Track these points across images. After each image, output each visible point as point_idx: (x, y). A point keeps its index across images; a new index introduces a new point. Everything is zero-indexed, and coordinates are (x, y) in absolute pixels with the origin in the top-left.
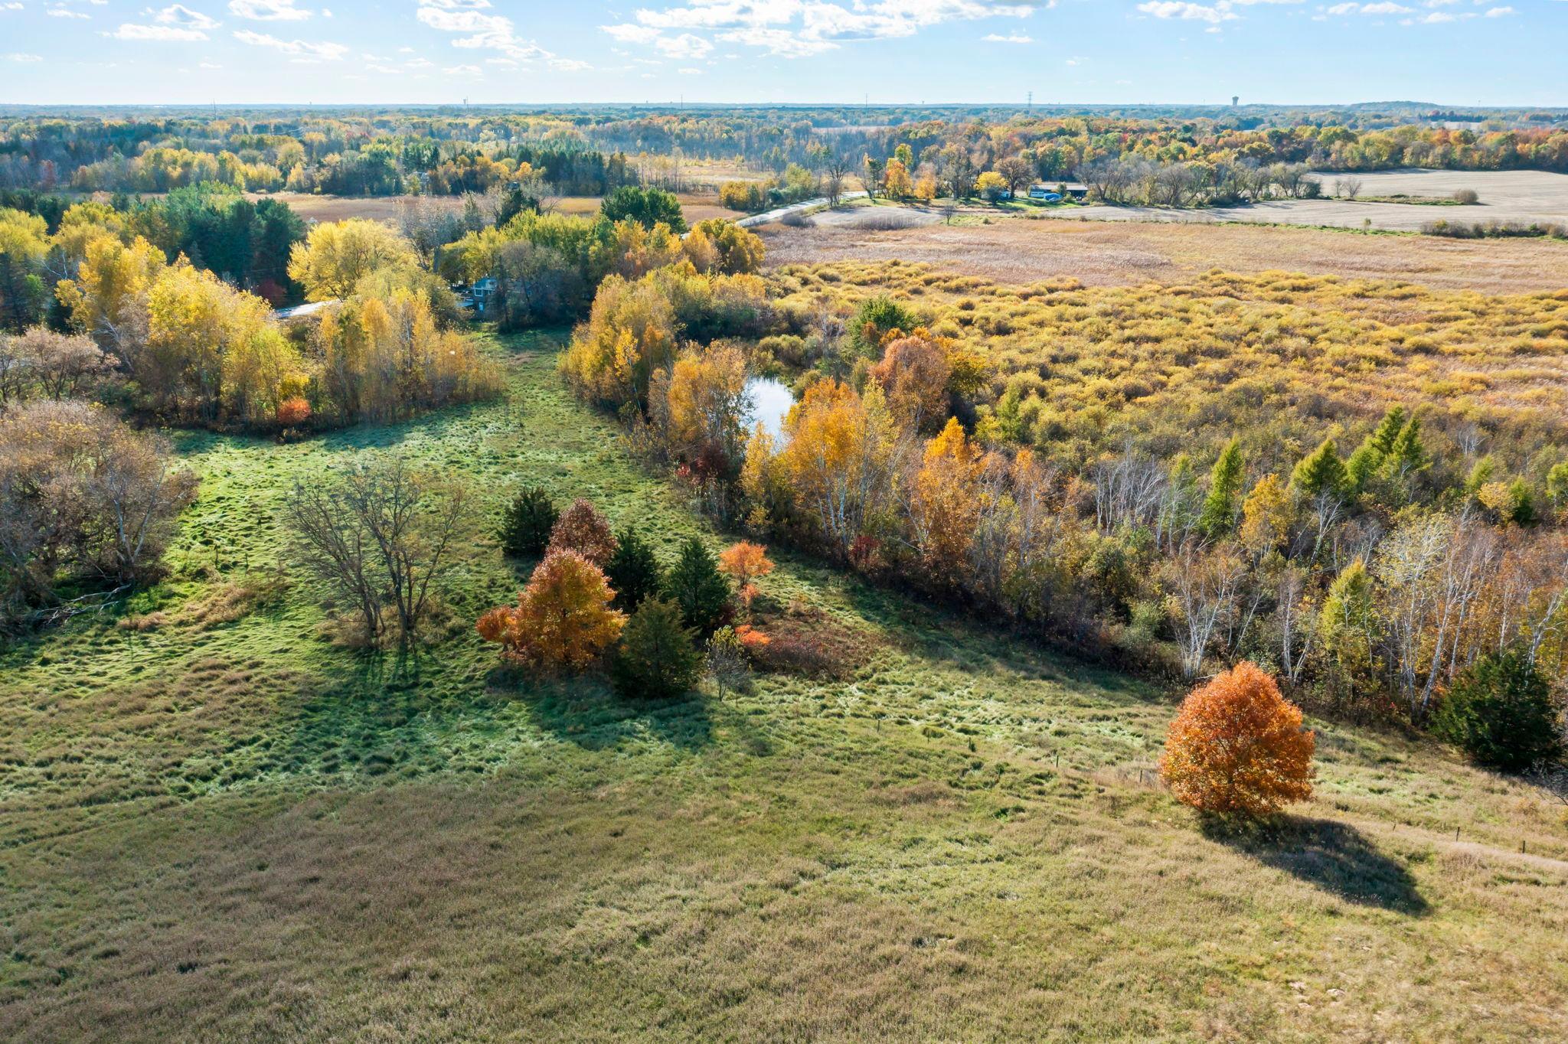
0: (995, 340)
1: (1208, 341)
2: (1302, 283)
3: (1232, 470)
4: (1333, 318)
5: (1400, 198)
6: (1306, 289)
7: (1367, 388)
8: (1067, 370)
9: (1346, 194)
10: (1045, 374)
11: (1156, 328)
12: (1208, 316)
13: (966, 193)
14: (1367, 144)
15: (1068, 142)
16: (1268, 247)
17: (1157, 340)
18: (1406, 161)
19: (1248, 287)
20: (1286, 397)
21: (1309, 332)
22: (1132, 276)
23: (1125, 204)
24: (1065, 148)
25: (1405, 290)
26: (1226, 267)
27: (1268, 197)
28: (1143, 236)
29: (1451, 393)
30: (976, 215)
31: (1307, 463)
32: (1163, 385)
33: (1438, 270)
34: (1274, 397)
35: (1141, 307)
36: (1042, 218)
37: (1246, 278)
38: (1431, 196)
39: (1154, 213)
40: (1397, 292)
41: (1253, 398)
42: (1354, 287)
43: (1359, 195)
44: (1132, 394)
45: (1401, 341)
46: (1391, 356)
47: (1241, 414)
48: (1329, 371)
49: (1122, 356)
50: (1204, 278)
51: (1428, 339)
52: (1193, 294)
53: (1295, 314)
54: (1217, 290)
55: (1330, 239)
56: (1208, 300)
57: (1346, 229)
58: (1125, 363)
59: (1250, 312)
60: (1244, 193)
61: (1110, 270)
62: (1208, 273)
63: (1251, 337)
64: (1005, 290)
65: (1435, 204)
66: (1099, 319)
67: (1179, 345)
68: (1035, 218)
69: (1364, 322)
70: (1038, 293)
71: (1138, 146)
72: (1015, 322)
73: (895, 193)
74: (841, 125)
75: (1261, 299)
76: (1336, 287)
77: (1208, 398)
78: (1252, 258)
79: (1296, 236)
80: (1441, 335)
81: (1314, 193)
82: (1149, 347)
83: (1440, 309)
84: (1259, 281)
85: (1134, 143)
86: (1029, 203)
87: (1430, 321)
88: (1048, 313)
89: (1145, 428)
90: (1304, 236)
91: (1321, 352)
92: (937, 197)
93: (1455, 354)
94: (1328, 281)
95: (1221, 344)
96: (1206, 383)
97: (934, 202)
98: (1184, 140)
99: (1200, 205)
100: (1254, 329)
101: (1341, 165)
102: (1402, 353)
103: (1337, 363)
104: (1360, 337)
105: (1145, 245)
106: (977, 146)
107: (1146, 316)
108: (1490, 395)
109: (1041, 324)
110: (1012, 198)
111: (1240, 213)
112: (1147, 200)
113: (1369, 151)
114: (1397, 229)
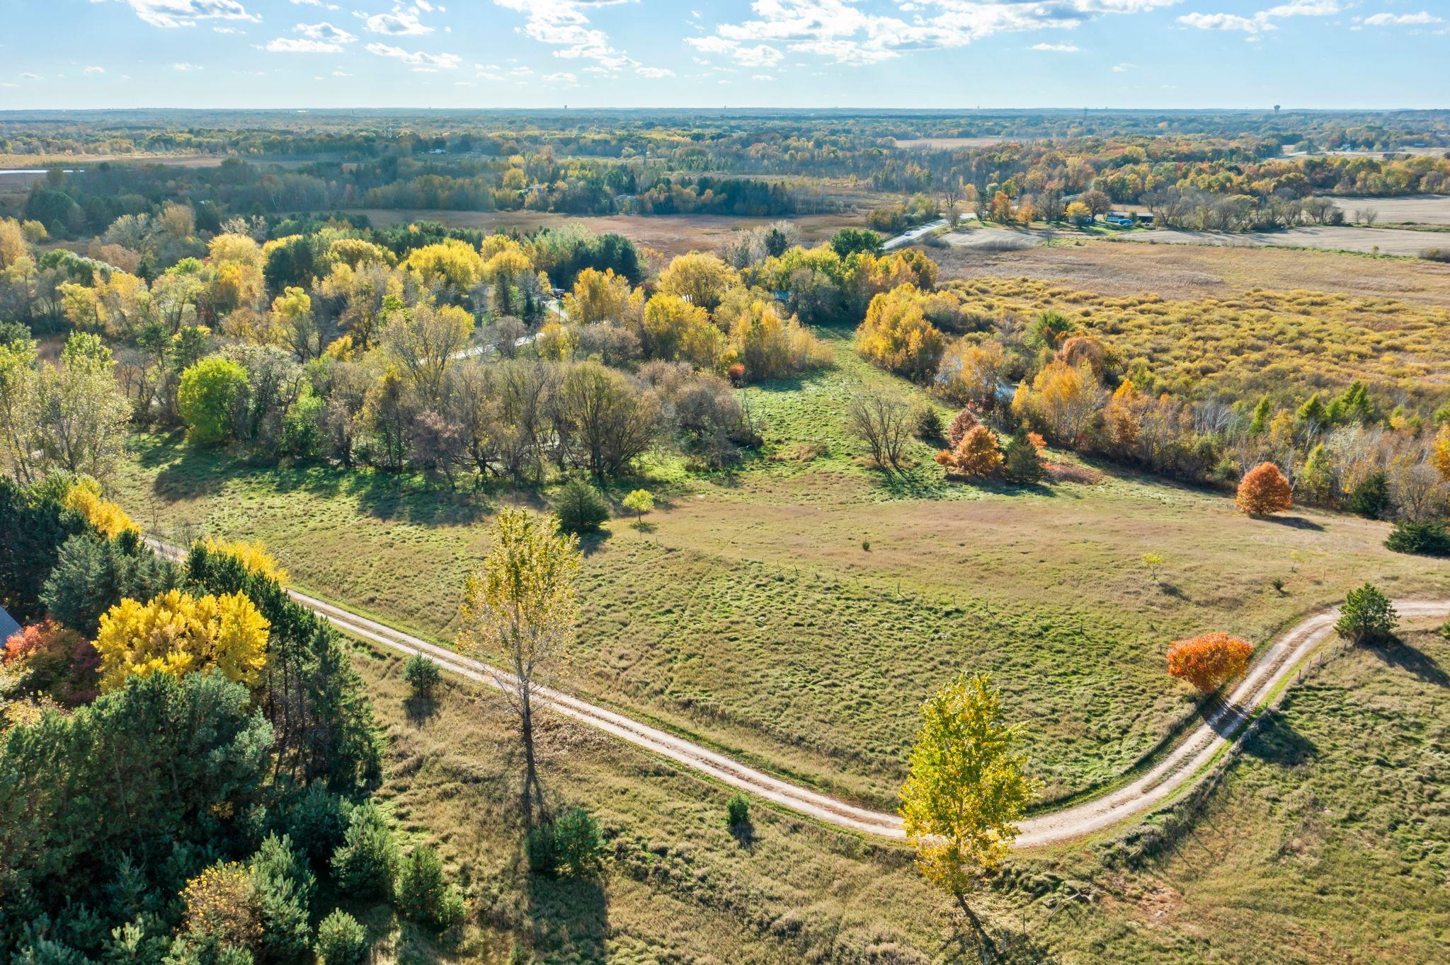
0: (1113, 337)
1: (1252, 341)
2: (1318, 299)
3: (1265, 409)
4: (1336, 327)
5: (1410, 225)
6: (1321, 304)
7: (1351, 371)
8: (1165, 357)
9: (1364, 221)
10: (1152, 360)
11: (1219, 331)
12: (1251, 323)
13: (1057, 217)
14: (1389, 173)
15: (1133, 171)
16: (1296, 269)
17: (1218, 339)
18: (1422, 188)
19: (1281, 302)
20: (1300, 375)
21: (1318, 335)
22: (1196, 292)
23: (1184, 229)
24: (1131, 177)
25: (1393, 306)
26: (1264, 286)
27: (1300, 224)
28: (1200, 258)
29: (1403, 376)
30: (1068, 238)
31: (1305, 406)
32: (1223, 367)
33: (1423, 290)
34: (1292, 375)
35: (1206, 317)
36: (1120, 241)
37: (1279, 295)
38: (1434, 223)
39: (1210, 237)
40: (1387, 307)
41: (1280, 375)
42: (1356, 303)
43: (1376, 222)
44: (1205, 372)
45: (1379, 342)
46: (1370, 352)
47: (1271, 384)
48: (1330, 361)
49: (1197, 349)
50: (1248, 295)
51: (1397, 342)
52: (1241, 307)
53: (1311, 323)
54: (1260, 304)
55: (1346, 262)
56: (1252, 312)
57: (1360, 253)
58: (1199, 353)
59: (1279, 320)
60: (1280, 220)
61: (1179, 287)
62: (1251, 291)
63: (1280, 338)
64: (1110, 302)
65: (1436, 231)
66: (1180, 325)
67: (1233, 343)
68: (1114, 240)
69: (1358, 329)
70: (1132, 305)
71: (1192, 175)
72: (1123, 326)
73: (1001, 217)
74: (916, 138)
75: (1289, 311)
76: (1343, 303)
77: (1251, 375)
78: (1286, 278)
79: (1320, 260)
80: (1408, 341)
81: (1338, 221)
82: (1214, 343)
83: (1413, 320)
84: (1288, 298)
85: (1188, 171)
86: (1107, 227)
87: (1404, 329)
88: (1142, 319)
89: (1214, 389)
90: (1327, 259)
91: (1324, 349)
92: (1034, 221)
93: (1414, 351)
94: (1338, 298)
95: (1260, 343)
96: (1250, 366)
97: (1032, 224)
98: (1230, 169)
99: (1244, 231)
100: (1282, 333)
101: (1365, 191)
102: (1378, 351)
103: (1334, 356)
104: (1352, 339)
105: (1202, 267)
106: (1056, 172)
107: (1209, 322)
108: (1428, 377)
109: (1140, 327)
110: (1093, 222)
111: (1277, 238)
112: (1201, 225)
113: (1390, 180)
114: (1400, 254)
